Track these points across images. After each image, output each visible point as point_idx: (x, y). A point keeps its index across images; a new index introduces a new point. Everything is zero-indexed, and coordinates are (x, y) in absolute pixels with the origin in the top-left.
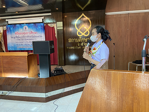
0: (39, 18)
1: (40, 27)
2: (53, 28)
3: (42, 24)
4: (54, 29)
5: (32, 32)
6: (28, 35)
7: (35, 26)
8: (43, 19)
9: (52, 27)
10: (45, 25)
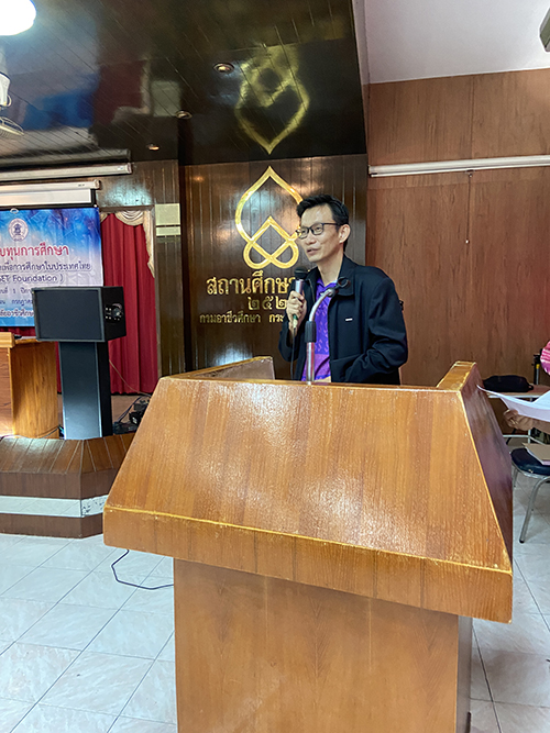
0: (75, 185)
1: (79, 227)
2: (138, 228)
3: (90, 212)
4: (143, 233)
5: (45, 249)
6: (30, 258)
7: (59, 220)
8: (93, 191)
9: (135, 227)
10: (103, 216)
